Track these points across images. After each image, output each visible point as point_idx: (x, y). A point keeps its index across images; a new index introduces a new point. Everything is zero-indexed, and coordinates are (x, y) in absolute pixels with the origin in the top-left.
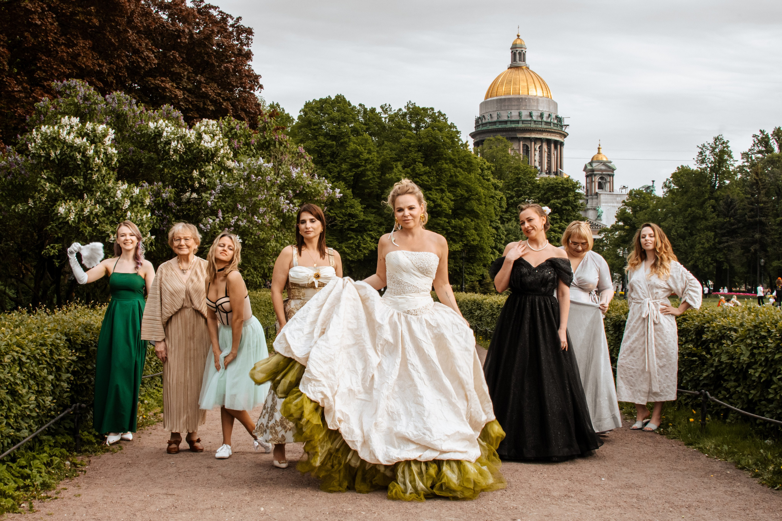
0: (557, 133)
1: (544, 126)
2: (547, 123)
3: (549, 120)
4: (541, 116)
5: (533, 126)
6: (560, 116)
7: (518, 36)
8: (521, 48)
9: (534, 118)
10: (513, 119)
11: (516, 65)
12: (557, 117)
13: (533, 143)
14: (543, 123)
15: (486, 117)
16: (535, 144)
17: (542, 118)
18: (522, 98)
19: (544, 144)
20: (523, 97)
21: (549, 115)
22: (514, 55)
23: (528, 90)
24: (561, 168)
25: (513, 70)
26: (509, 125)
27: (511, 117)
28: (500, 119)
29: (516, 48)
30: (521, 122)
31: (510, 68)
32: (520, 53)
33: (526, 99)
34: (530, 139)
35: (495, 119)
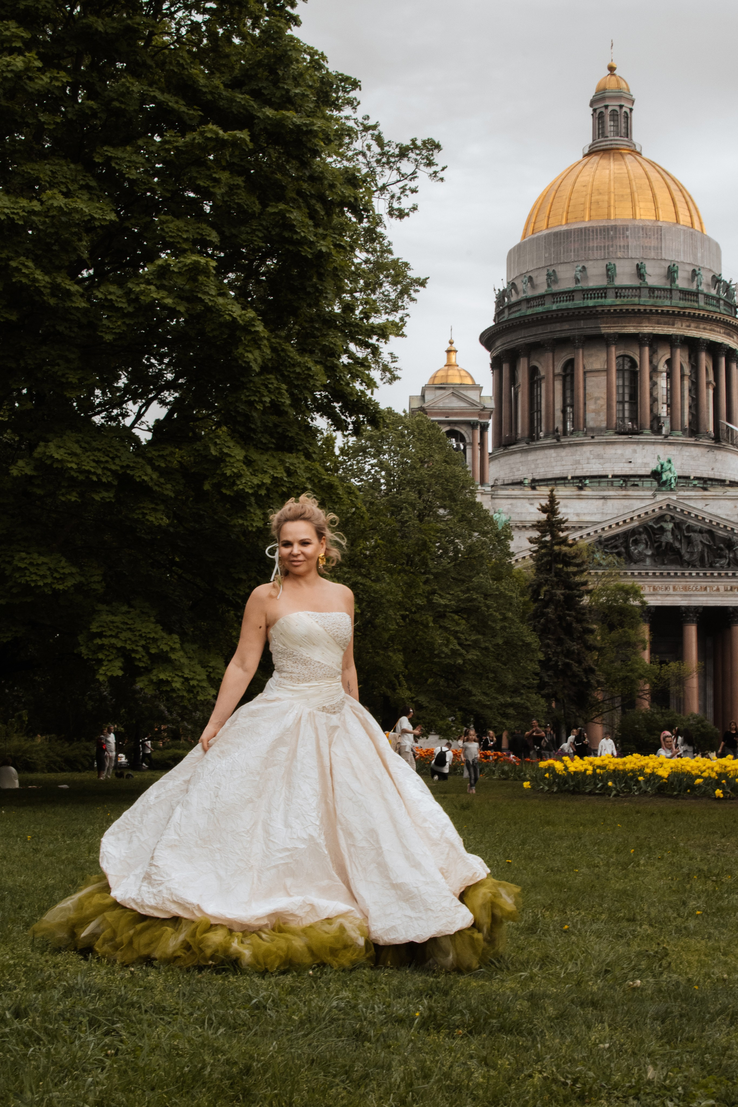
0: (717, 322)
1: (677, 302)
2: (685, 293)
3: (693, 287)
4: (671, 273)
5: (645, 301)
6: (726, 277)
7: (612, 69)
8: (619, 98)
9: (651, 281)
10: (592, 284)
11: (604, 144)
12: (717, 280)
13: (647, 349)
14: (676, 295)
15: (520, 286)
16: (653, 352)
17: (673, 280)
18: (615, 228)
19: (678, 352)
20: (619, 223)
21: (694, 274)
22: (599, 118)
23: (634, 207)
24: (729, 419)
25: (595, 159)
26: (578, 302)
27: (586, 278)
28: (555, 288)
29: (603, 99)
30: (611, 293)
31: (590, 154)
32: (614, 114)
33: (626, 228)
34: (636, 339)
35: (542, 289)
